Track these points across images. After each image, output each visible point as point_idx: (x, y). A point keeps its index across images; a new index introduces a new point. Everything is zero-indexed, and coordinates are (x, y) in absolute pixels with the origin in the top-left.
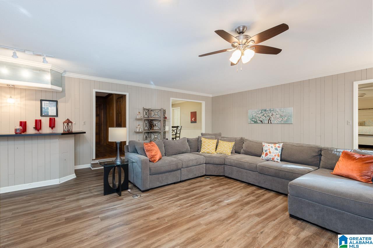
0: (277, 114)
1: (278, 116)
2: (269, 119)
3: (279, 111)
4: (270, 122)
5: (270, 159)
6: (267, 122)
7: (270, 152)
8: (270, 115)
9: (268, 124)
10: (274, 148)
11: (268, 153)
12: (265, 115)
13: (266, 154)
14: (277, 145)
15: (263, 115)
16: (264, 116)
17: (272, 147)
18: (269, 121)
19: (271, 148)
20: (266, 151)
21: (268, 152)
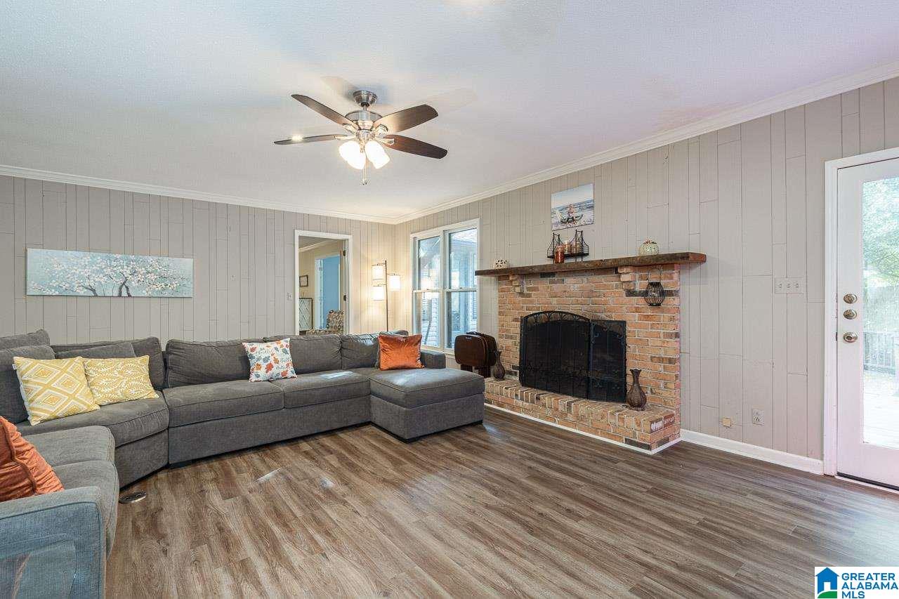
0: (148, 272)
1: (152, 277)
2: (124, 284)
3: (155, 264)
4: (124, 293)
5: (278, 374)
6: (116, 293)
7: (277, 361)
8: (127, 272)
9: (120, 299)
10: (280, 350)
11: (273, 363)
12: (108, 271)
13: (269, 367)
14: (282, 342)
15: (101, 271)
16: (101, 276)
17: (276, 349)
18: (120, 288)
19: (275, 351)
20: (266, 360)
21: (271, 360)
